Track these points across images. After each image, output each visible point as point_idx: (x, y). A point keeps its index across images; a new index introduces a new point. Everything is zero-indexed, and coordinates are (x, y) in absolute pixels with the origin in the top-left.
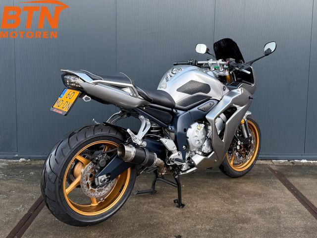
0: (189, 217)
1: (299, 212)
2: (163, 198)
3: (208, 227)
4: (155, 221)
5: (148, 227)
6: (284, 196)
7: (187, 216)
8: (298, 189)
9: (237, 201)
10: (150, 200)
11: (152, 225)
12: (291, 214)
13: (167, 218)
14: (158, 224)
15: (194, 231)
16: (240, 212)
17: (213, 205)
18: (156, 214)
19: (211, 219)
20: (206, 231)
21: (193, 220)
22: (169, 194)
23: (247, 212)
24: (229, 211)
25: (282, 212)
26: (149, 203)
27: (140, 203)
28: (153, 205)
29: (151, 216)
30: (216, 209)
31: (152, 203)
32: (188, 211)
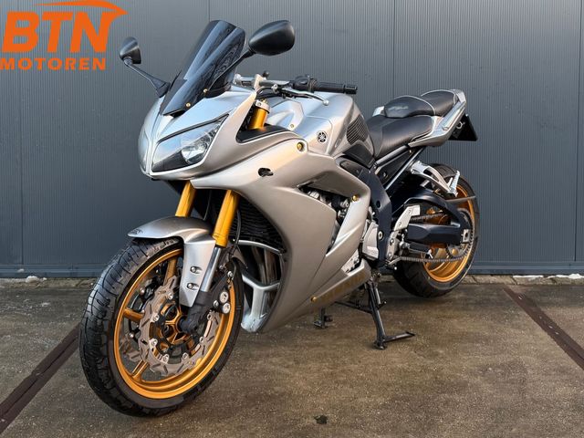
0: (345, 383)
1: (563, 371)
2: (296, 346)
3: (380, 401)
4: (277, 388)
5: (262, 401)
6: (533, 341)
7: (342, 379)
8: (563, 327)
9: (441, 352)
10: (271, 351)
11: (271, 397)
12: (546, 374)
13: (301, 383)
14: (282, 394)
15: (353, 408)
16: (446, 371)
17: (394, 359)
18: (280, 377)
19: (388, 385)
20: (377, 407)
21: (352, 387)
22: (307, 339)
23: (461, 371)
24: (425, 369)
25: (529, 371)
26: (268, 356)
27: (251, 356)
28: (275, 360)
29: (270, 381)
30: (400, 366)
31: (274, 355)
32: (343, 371)
